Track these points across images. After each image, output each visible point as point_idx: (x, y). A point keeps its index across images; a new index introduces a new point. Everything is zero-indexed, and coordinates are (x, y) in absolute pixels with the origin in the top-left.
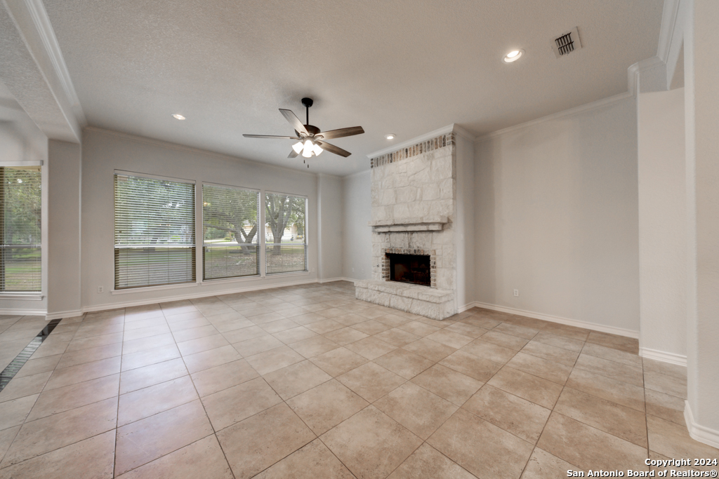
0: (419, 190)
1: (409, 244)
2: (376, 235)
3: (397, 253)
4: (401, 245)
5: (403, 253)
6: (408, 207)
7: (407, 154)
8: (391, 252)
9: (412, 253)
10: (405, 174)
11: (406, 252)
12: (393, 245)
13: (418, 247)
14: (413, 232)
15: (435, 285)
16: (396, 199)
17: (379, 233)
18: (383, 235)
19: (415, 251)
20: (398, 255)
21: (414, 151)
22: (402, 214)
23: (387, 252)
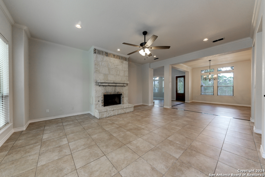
0: (118, 72)
1: (115, 90)
2: (98, 87)
3: (109, 94)
4: (111, 91)
5: (112, 94)
6: (114, 77)
7: (114, 57)
8: (107, 94)
9: (116, 93)
10: (113, 64)
11: (113, 93)
12: (108, 91)
13: (118, 91)
14: (116, 86)
15: (123, 103)
16: (109, 72)
17: (100, 86)
18: (103, 87)
19: (117, 93)
20: (110, 95)
21: (117, 57)
22: (111, 79)
23: (105, 94)
